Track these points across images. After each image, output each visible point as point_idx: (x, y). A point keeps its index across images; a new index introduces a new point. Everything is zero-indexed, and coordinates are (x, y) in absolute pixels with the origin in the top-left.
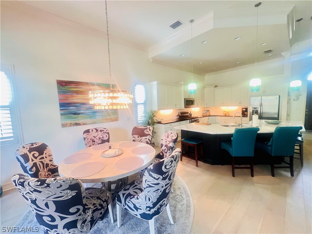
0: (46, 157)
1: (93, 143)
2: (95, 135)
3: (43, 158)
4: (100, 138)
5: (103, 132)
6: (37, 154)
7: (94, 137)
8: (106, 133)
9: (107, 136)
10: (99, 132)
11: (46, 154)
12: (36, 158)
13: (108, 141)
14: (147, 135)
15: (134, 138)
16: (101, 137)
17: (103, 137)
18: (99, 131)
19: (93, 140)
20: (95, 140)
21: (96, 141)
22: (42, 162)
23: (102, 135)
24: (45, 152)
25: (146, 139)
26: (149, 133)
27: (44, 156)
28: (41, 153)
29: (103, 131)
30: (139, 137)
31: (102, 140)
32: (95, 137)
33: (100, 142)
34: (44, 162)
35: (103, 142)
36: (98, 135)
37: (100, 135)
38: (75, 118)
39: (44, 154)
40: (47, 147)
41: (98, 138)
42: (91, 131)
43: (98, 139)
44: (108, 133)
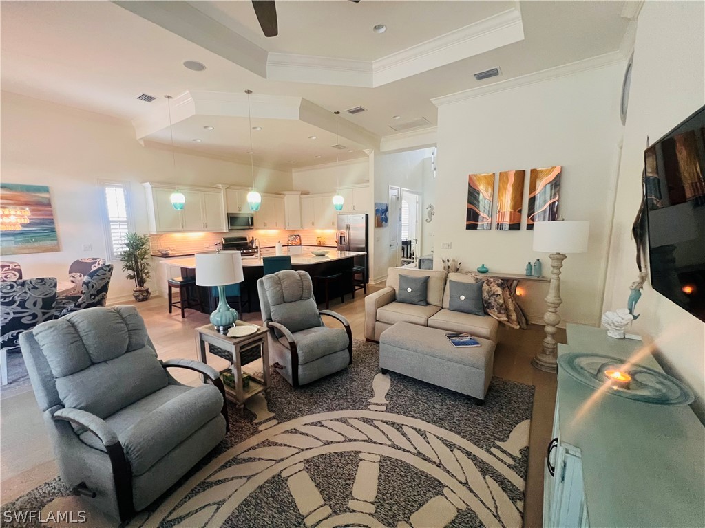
8: (14, 270)
15: (73, 277)
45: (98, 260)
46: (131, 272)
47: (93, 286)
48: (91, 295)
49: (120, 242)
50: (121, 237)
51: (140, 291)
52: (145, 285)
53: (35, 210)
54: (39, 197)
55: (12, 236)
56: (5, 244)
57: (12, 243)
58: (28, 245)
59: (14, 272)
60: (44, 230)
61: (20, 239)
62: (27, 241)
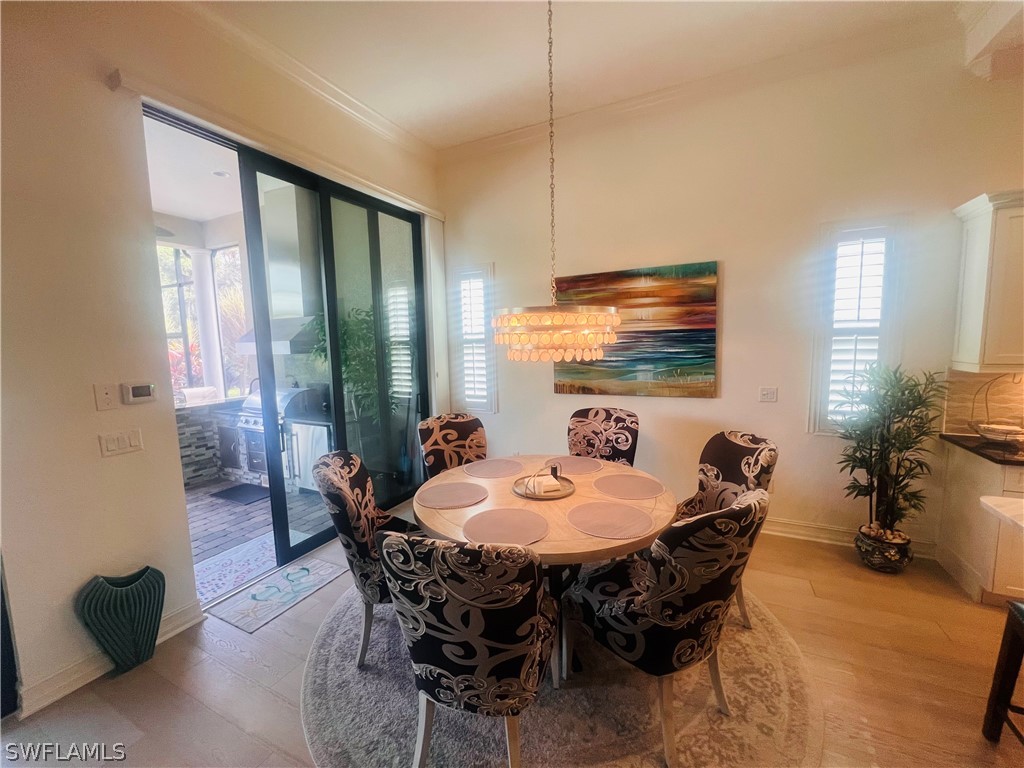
0: (470, 447)
1: (590, 449)
2: (601, 427)
3: (463, 446)
4: (608, 441)
5: (621, 424)
6: (453, 434)
7: (593, 432)
8: (628, 429)
9: (628, 441)
10: (612, 423)
11: (472, 440)
12: (448, 442)
13: (629, 456)
15: (705, 474)
16: (613, 438)
17: (617, 443)
18: (613, 418)
19: (589, 441)
20: (597, 442)
21: (596, 446)
22: (458, 453)
23: (615, 434)
24: (472, 437)
27: (467, 442)
28: (463, 435)
29: (624, 421)
30: (721, 478)
31: (613, 447)
32: (596, 434)
33: (608, 451)
34: (462, 454)
35: (615, 455)
36: (606, 431)
37: (611, 430)
38: (583, 373)
39: (469, 440)
40: (479, 429)
41: (604, 439)
42: (591, 414)
43: (603, 443)
44: (635, 434)
45: (762, 446)
46: (861, 475)
47: (672, 580)
48: (666, 605)
49: (849, 388)
50: (855, 373)
51: (878, 539)
52: (897, 525)
53: (689, 313)
54: (699, 285)
55: (652, 363)
56: (641, 377)
57: (650, 375)
58: (671, 381)
59: (627, 434)
60: (697, 353)
61: (662, 368)
62: (670, 374)
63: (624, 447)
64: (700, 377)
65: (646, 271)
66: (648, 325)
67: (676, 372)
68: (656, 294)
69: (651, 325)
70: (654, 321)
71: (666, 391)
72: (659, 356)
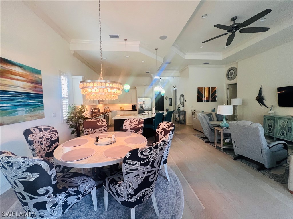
2: (41, 135)
4: (47, 139)
5: (48, 131)
7: (40, 138)
8: (53, 131)
9: (55, 135)
10: (45, 132)
13: (57, 141)
14: (101, 127)
15: (87, 132)
16: (49, 137)
17: (51, 138)
18: (43, 130)
19: (40, 143)
21: (44, 143)
23: (49, 135)
25: (101, 130)
26: (103, 125)
29: (49, 129)
30: (93, 130)
31: (50, 141)
33: (49, 143)
36: (44, 135)
37: (47, 135)
41: (45, 139)
43: (46, 141)
44: (56, 131)
53: (35, 87)
54: (37, 77)
55: (24, 107)
56: (20, 113)
57: (24, 112)
58: (32, 114)
59: (54, 133)
60: (39, 102)
61: (28, 109)
62: (31, 111)
63: (55, 138)
64: (40, 111)
65: (19, 65)
66: (21, 89)
67: (33, 110)
68: (24, 76)
69: (22, 89)
70: (24, 88)
71: (30, 118)
72: (26, 103)
